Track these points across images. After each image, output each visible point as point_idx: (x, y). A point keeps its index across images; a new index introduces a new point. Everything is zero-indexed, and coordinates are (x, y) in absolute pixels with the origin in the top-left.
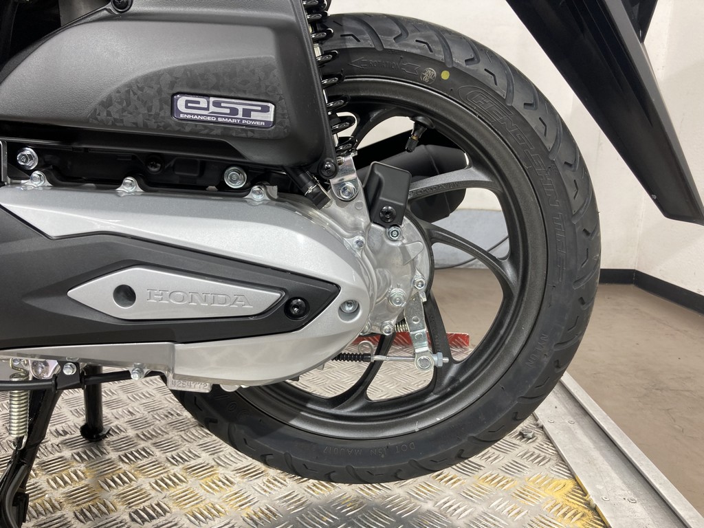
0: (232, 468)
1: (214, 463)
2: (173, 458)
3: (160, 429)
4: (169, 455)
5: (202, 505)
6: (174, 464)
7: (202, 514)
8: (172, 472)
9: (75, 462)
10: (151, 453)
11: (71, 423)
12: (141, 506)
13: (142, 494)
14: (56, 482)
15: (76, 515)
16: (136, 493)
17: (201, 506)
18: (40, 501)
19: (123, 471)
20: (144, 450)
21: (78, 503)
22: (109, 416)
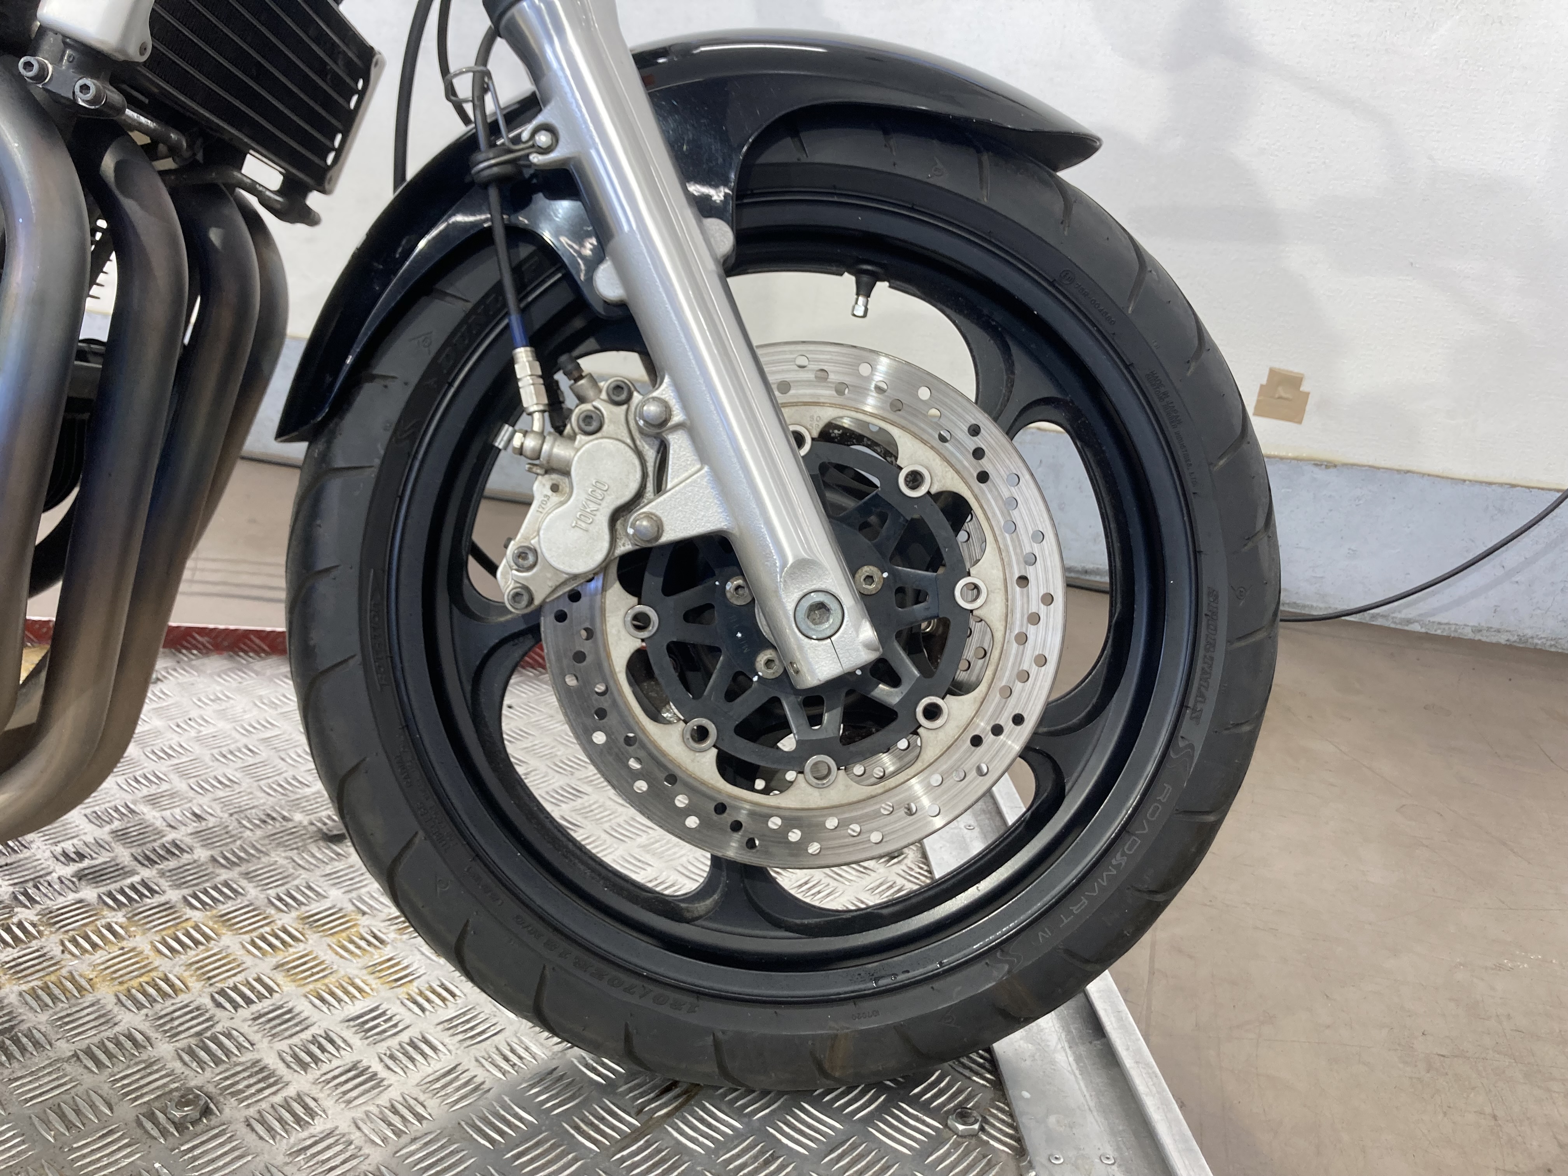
0: (383, 916)
1: (351, 908)
2: (280, 899)
3: (254, 847)
4: (272, 893)
5: (334, 980)
6: (282, 911)
7: (332, 994)
8: (279, 923)
9: (105, 908)
10: (240, 890)
11: (89, 839)
12: (231, 982)
13: (229, 963)
14: (77, 945)
15: (119, 1000)
16: (219, 960)
17: (331, 980)
18: (53, 978)
19: (193, 924)
20: (226, 884)
21: (120, 980)
22: (159, 824)
